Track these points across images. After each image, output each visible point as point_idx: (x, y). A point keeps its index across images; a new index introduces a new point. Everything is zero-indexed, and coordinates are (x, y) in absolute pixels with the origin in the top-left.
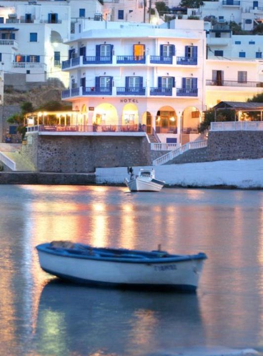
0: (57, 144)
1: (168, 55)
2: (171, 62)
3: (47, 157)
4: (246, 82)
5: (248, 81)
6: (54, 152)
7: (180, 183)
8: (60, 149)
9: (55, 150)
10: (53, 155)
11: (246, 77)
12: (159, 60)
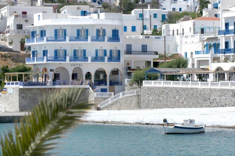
0: (31, 94)
1: (101, 35)
2: (104, 40)
3: (25, 102)
4: (147, 52)
5: (148, 50)
6: (29, 99)
7: (140, 121)
8: (33, 97)
9: (30, 97)
10: (29, 101)
11: (147, 48)
12: (96, 39)
